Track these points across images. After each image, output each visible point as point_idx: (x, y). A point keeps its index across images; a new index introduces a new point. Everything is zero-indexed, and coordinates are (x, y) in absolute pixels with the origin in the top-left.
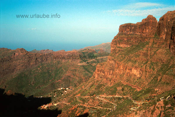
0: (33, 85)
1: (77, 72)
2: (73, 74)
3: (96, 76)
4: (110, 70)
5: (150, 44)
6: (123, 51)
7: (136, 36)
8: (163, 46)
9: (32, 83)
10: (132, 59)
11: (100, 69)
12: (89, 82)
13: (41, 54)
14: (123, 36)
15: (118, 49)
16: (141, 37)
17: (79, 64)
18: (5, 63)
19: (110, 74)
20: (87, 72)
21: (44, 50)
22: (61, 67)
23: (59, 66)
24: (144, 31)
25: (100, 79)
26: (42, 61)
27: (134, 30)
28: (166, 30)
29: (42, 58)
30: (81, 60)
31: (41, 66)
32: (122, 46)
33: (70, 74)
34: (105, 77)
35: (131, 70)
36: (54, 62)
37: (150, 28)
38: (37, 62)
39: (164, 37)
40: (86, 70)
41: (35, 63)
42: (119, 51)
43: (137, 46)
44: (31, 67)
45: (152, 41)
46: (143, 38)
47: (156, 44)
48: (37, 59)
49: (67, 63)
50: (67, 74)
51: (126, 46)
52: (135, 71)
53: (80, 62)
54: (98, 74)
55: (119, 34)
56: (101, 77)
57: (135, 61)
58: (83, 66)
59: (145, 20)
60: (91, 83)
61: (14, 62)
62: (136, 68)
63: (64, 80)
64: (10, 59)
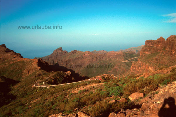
0: (95, 73)
1: (121, 67)
2: (119, 68)
3: (131, 70)
4: (139, 67)
5: (160, 54)
6: (146, 56)
7: (154, 48)
8: (167, 55)
9: (94, 72)
10: (150, 61)
11: (134, 66)
12: (127, 73)
13: (99, 55)
14: (147, 47)
15: (144, 55)
16: (157, 49)
17: (123, 61)
18: (79, 59)
19: (139, 69)
20: (128, 67)
21: (101, 51)
22: (112, 63)
23: (110, 62)
24: (158, 46)
25: (133, 72)
26: (100, 59)
27: (153, 44)
28: (169, 46)
29: (100, 57)
30: (124, 59)
31: (99, 62)
32: (146, 53)
33: (117, 67)
34: (136, 70)
35: (148, 67)
36: (107, 60)
37: (161, 44)
38: (97, 60)
39: (168, 50)
40: (128, 65)
41: (96, 60)
42: (145, 56)
43: (154, 54)
44: (94, 62)
45: (161, 51)
46: (157, 50)
47: (163, 53)
48: (97, 57)
49: (116, 61)
50: (115, 67)
51: (149, 53)
52: (151, 68)
53: (124, 60)
54: (133, 69)
55: (145, 46)
56: (134, 71)
57: (151, 63)
58: (125, 62)
59: (159, 39)
60: (128, 74)
61: (84, 59)
62: (151, 67)
63: (113, 71)
64: (82, 57)
